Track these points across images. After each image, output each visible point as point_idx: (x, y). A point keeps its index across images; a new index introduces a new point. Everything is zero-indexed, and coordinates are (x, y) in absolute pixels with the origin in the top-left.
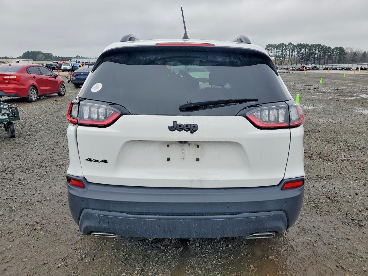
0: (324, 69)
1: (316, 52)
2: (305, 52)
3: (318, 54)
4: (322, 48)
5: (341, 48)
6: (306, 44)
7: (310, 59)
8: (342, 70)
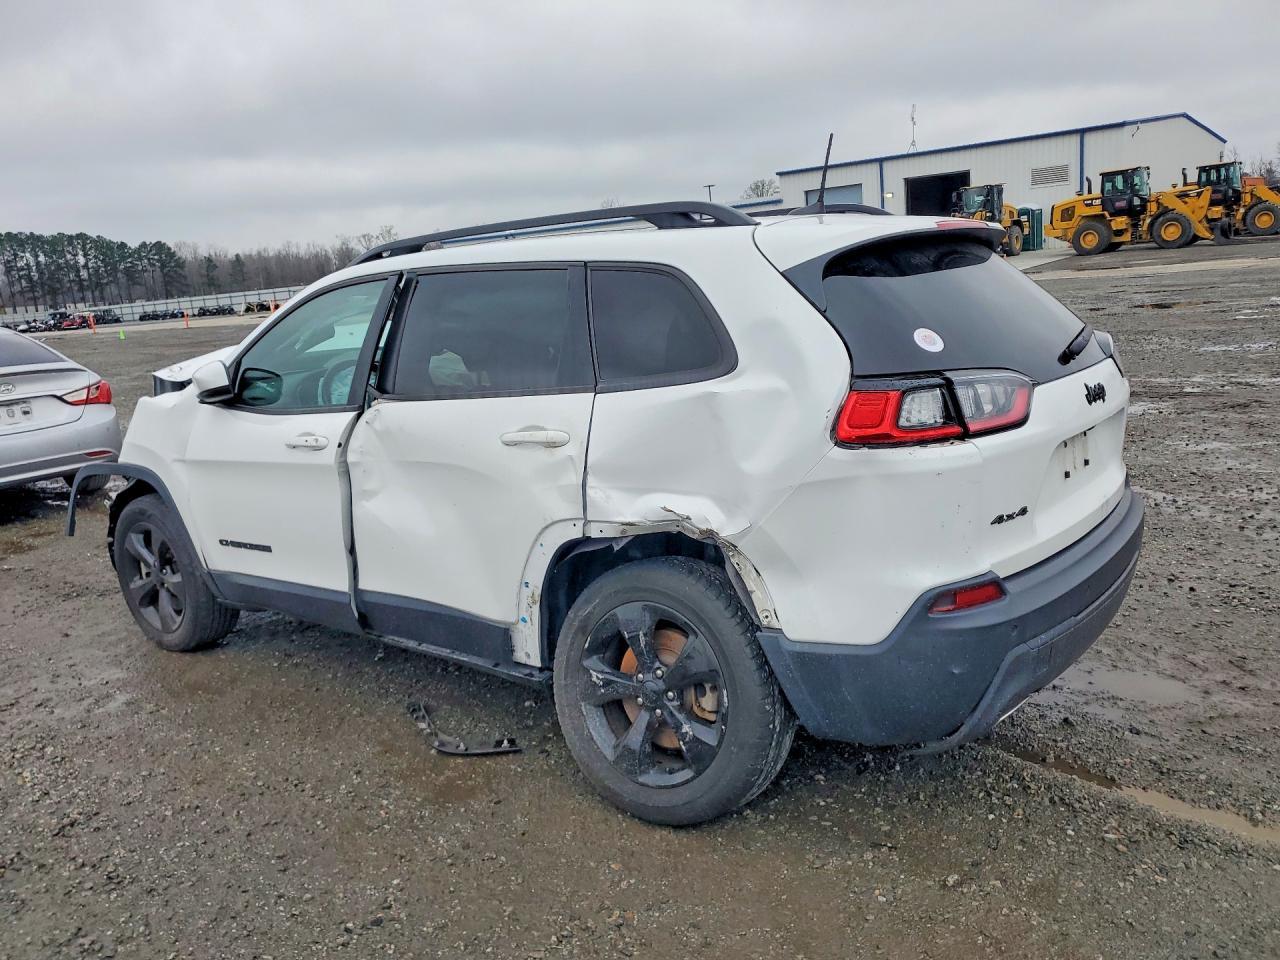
0: (142, 318)
1: (77, 262)
2: (38, 264)
3: (86, 266)
4: (97, 246)
5: (159, 246)
6: (32, 233)
7: (62, 287)
8: (204, 314)
